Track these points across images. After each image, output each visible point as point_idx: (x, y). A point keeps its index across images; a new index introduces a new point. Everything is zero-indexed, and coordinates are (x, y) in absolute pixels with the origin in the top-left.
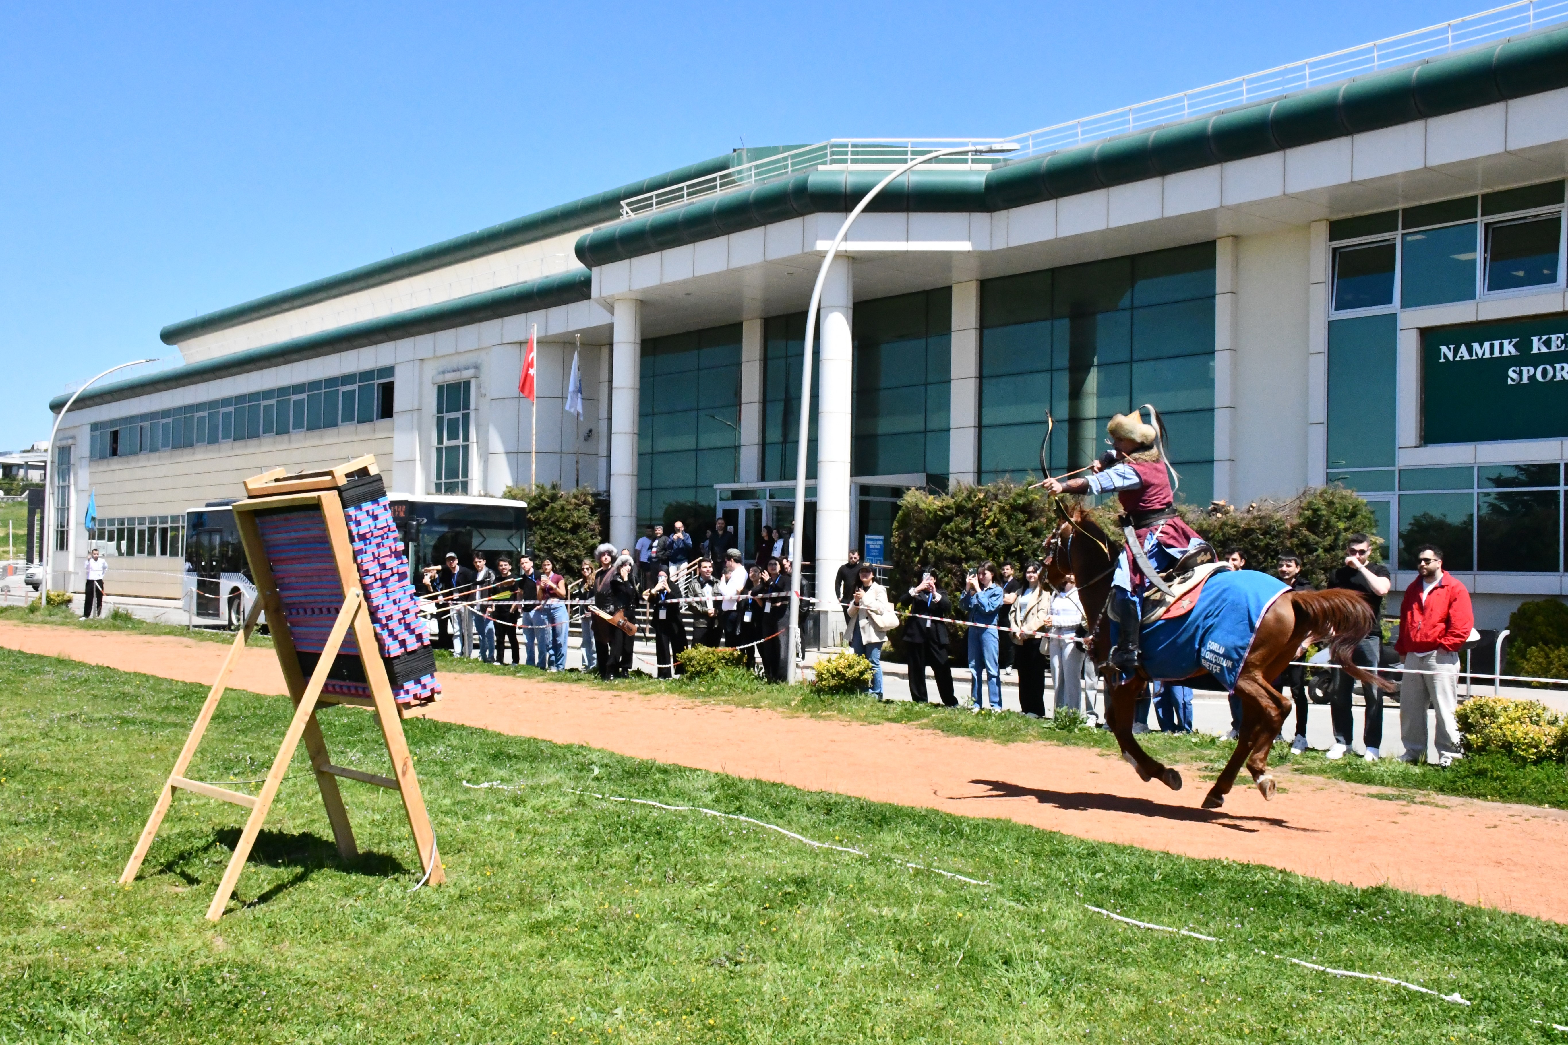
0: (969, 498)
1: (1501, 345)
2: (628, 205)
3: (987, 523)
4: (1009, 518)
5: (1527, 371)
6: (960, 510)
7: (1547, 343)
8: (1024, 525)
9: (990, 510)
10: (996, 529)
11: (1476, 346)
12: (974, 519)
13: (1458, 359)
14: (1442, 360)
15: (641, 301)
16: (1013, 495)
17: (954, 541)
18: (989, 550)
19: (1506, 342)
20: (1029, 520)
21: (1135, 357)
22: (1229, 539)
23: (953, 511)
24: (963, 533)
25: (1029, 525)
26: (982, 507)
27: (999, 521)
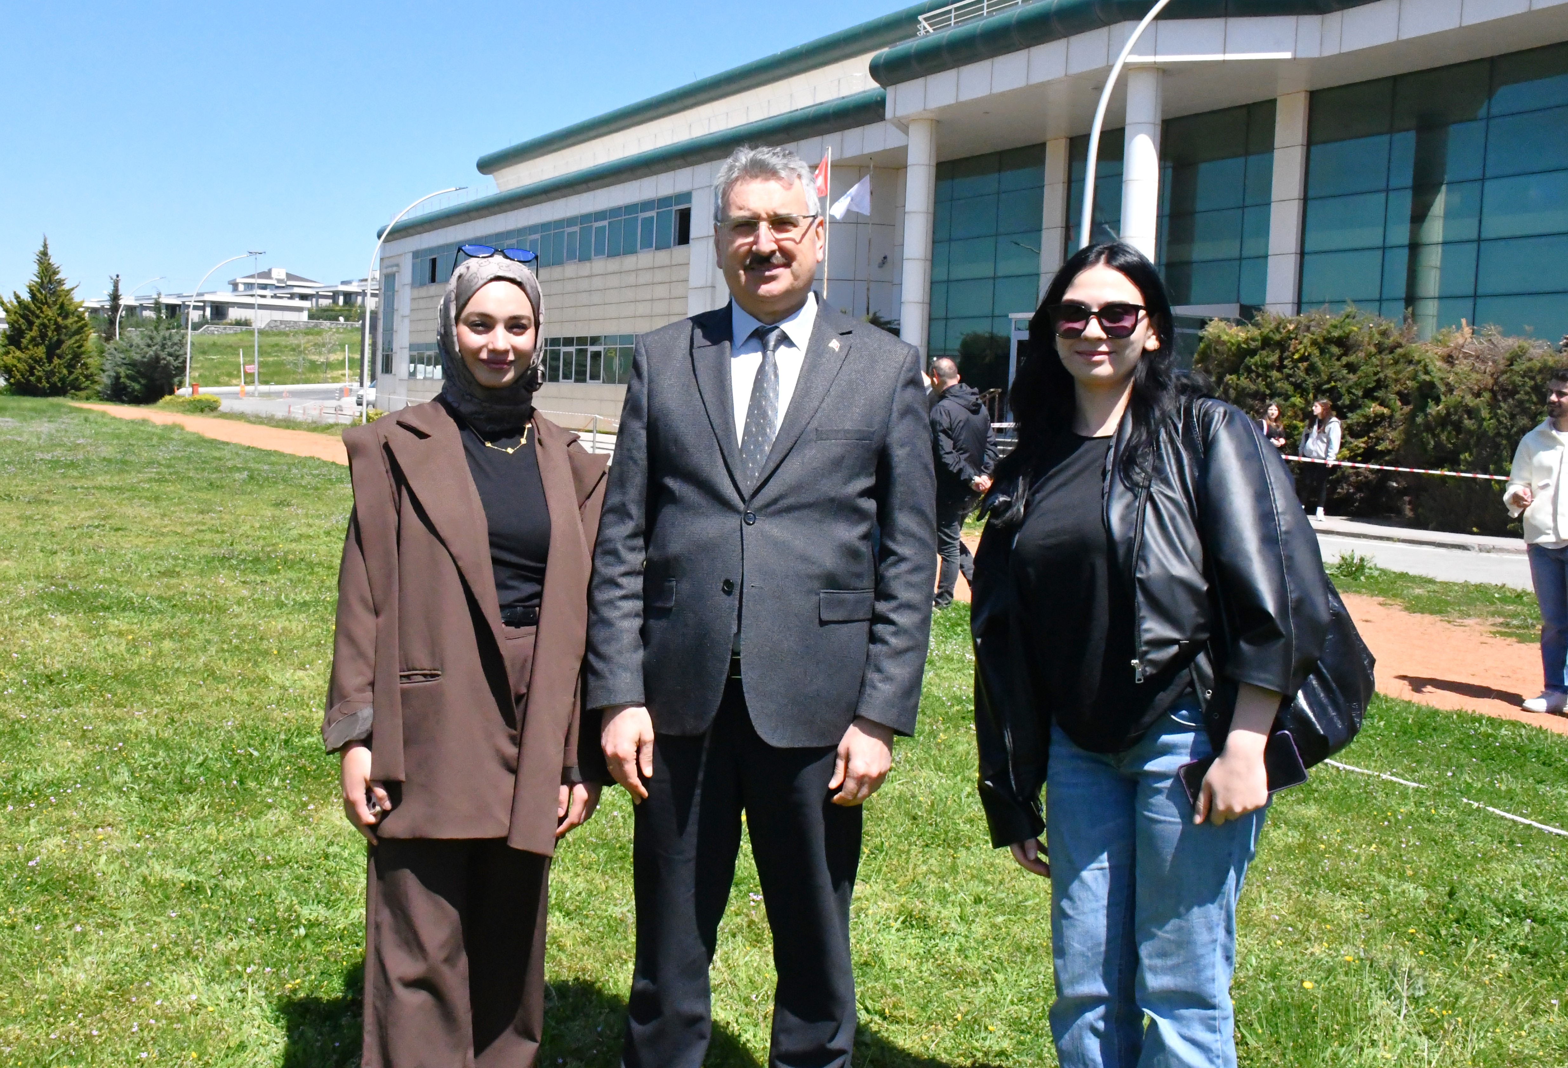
0: (1277, 329)
2: (926, 19)
3: (1296, 356)
4: (1322, 351)
6: (1266, 343)
8: (1339, 359)
9: (1301, 343)
10: (1305, 364)
12: (1282, 352)
15: (938, 122)
16: (1327, 326)
17: (1258, 375)
18: (1297, 385)
20: (1345, 354)
21: (1488, 175)
23: (1259, 343)
24: (1268, 367)
25: (1344, 360)
26: (1291, 339)
27: (1309, 355)
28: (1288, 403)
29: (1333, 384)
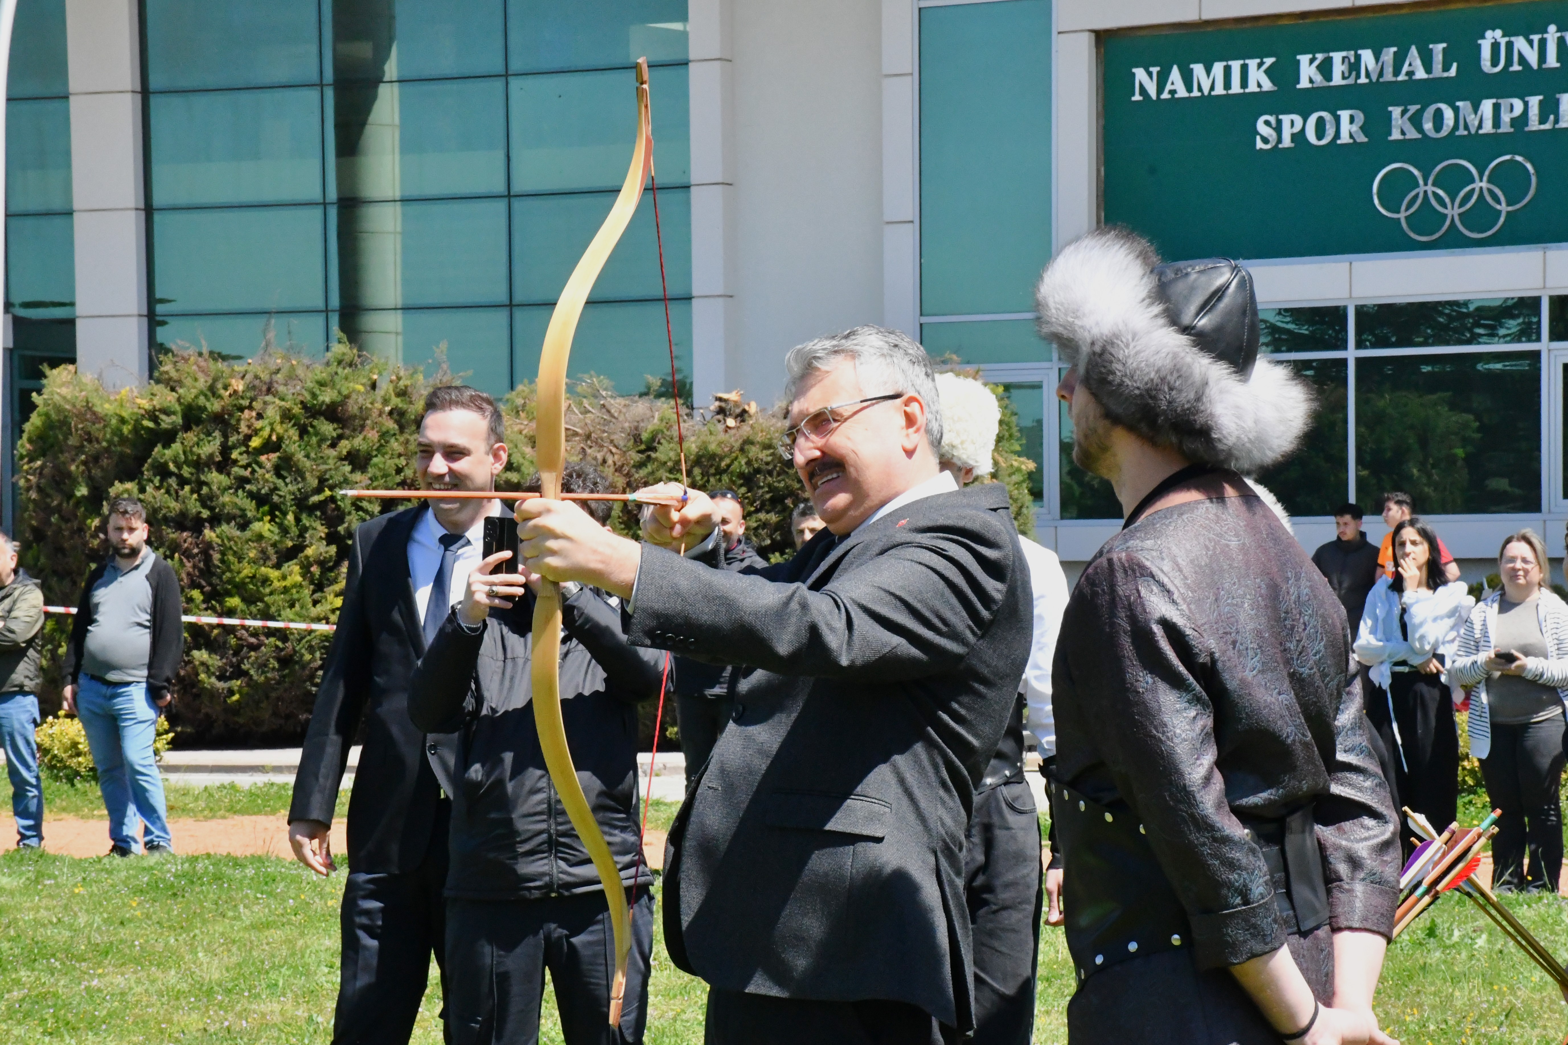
0: (212, 391)
1: (1244, 69)
3: (255, 442)
4: (303, 432)
5: (1291, 123)
6: (193, 417)
7: (1325, 69)
8: (333, 445)
9: (260, 416)
10: (274, 456)
11: (1198, 69)
12: (226, 435)
13: (1165, 95)
14: (1137, 97)
18: (260, 500)
19: (1252, 63)
20: (345, 435)
22: (758, 471)
23: (178, 419)
24: (199, 465)
25: (345, 446)
26: (241, 409)
27: (280, 439)
28: (248, 534)
29: (328, 493)
